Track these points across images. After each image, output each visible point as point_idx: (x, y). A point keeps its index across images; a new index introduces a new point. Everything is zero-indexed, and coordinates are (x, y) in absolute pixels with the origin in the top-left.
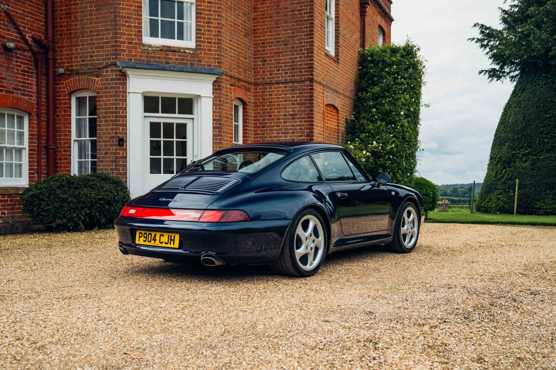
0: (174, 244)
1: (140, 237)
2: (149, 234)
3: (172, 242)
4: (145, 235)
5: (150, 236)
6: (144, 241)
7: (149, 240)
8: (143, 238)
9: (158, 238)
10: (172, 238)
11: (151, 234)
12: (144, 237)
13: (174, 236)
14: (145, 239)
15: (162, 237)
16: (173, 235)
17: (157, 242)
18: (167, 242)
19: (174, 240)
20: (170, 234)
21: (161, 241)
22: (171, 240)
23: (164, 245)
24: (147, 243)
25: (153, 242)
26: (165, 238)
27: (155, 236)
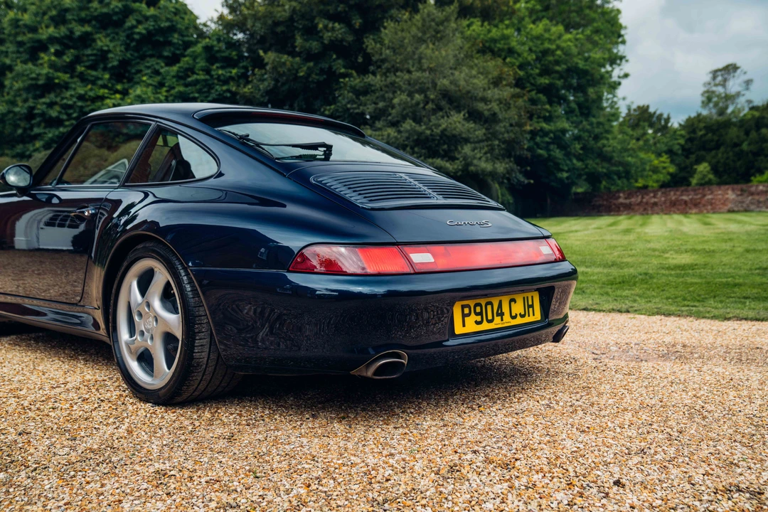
0: (534, 315)
1: (464, 316)
2: (487, 304)
3: (531, 309)
4: (478, 309)
5: (489, 308)
6: (477, 323)
7: (490, 317)
8: (473, 318)
9: (505, 309)
10: (530, 303)
11: (491, 303)
12: (477, 314)
13: (532, 297)
14: (479, 318)
15: (513, 303)
16: (529, 295)
17: (507, 317)
18: (523, 313)
19: (532, 306)
20: (525, 295)
21: (513, 314)
22: (529, 306)
23: (519, 321)
24: (486, 326)
25: (497, 319)
26: (518, 308)
27: (500, 306)
